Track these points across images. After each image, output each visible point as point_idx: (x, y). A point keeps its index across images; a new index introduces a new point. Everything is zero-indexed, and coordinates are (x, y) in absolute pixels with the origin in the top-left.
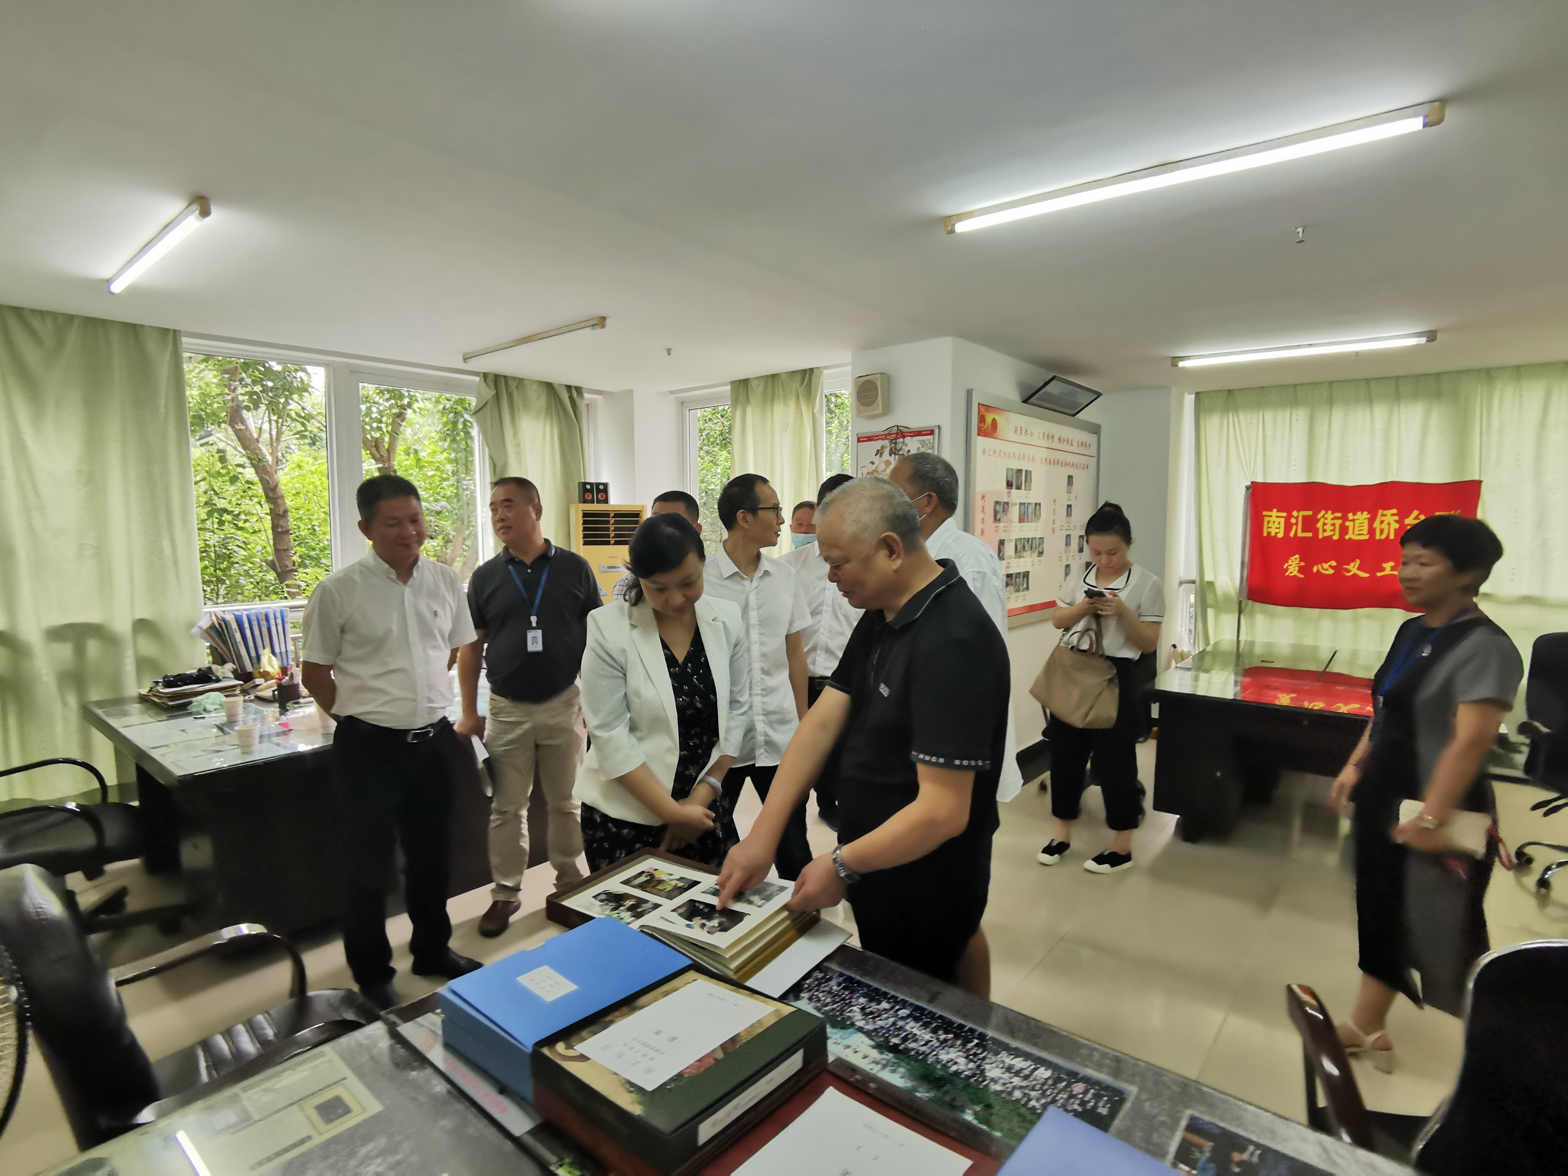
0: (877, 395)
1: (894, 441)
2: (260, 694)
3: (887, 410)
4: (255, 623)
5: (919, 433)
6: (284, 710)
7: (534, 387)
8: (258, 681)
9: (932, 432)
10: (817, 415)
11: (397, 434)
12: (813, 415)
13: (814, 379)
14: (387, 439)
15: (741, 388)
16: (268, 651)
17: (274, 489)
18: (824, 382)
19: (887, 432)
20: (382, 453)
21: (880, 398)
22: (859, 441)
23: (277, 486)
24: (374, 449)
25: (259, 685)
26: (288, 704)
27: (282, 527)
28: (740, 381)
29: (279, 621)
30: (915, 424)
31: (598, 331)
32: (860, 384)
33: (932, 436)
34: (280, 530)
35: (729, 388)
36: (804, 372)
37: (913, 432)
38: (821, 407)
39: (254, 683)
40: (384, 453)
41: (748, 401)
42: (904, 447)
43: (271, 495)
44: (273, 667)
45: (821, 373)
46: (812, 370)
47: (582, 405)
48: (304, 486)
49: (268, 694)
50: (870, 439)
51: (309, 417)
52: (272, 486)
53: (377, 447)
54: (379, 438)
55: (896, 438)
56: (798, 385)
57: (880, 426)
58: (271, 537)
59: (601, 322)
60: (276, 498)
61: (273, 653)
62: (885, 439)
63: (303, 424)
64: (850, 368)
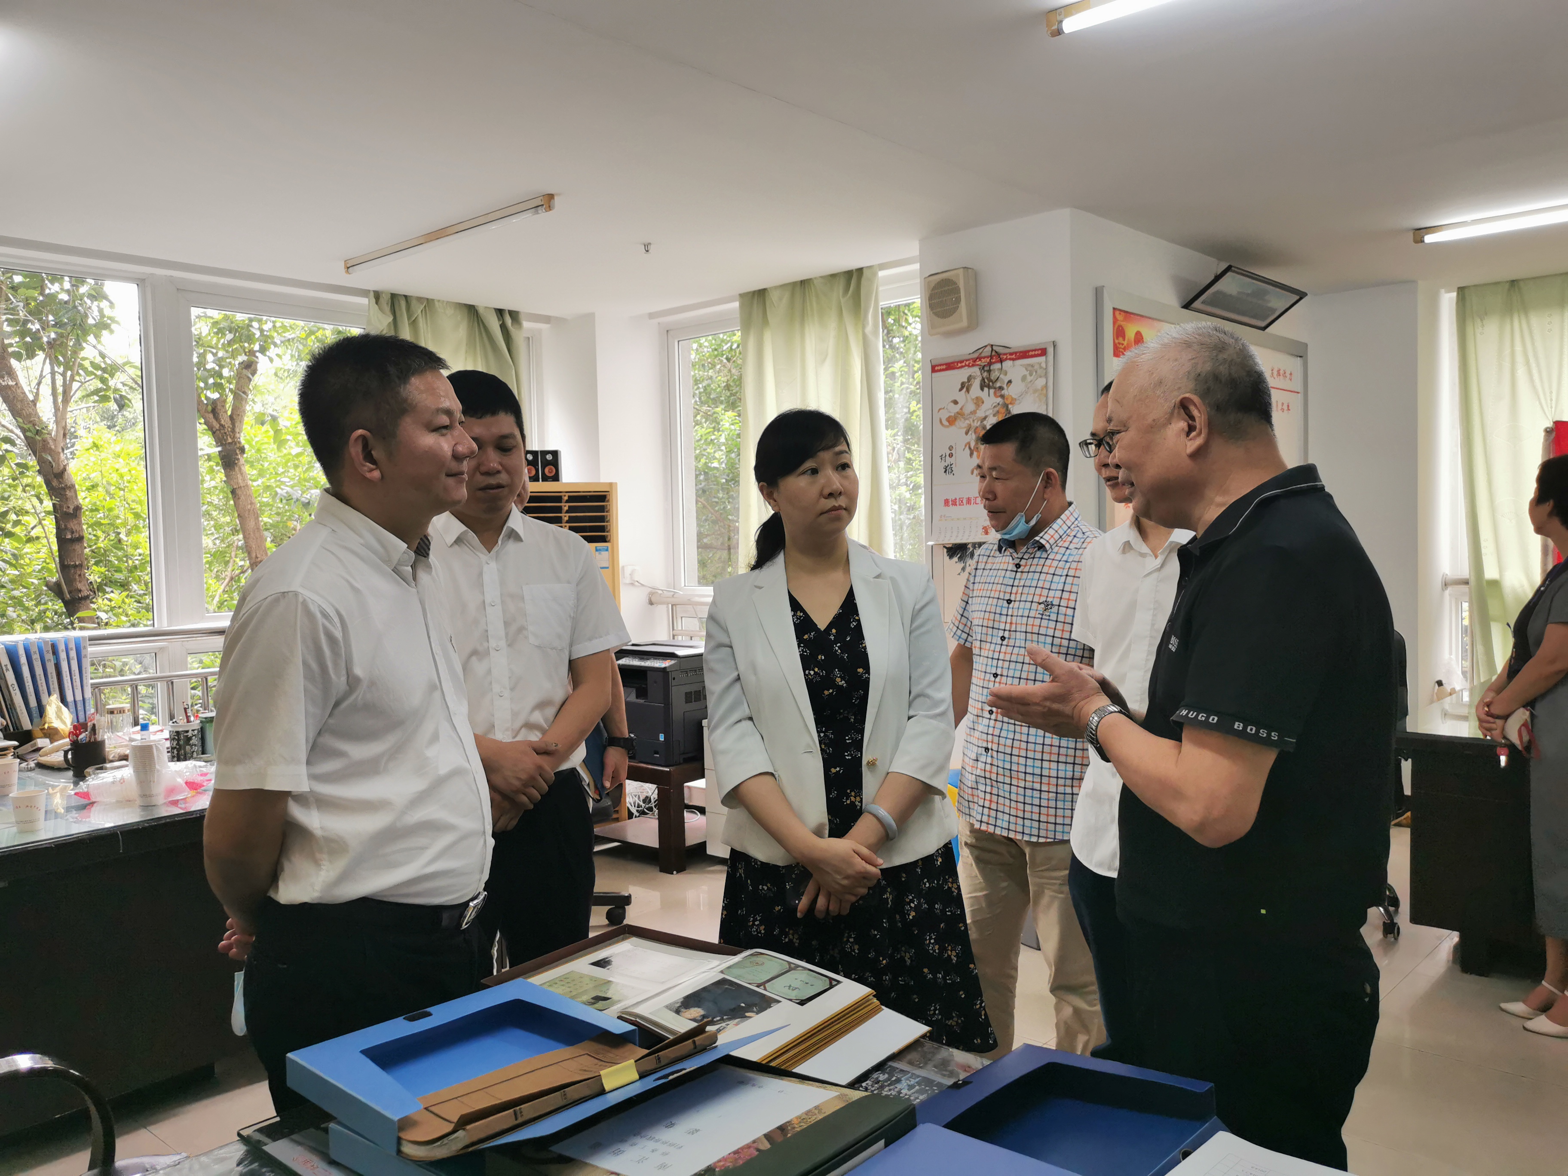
0: (958, 300)
1: (986, 369)
2: (45, 759)
3: (974, 323)
4: (36, 657)
5: (1024, 354)
6: (80, 776)
7: (450, 311)
8: (41, 742)
9: (1043, 352)
10: (871, 337)
11: (244, 393)
12: (865, 338)
13: (864, 282)
14: (230, 398)
15: (755, 306)
16: (55, 698)
17: (61, 474)
18: (881, 289)
19: (975, 355)
20: (222, 422)
21: (963, 304)
22: (934, 369)
23: (65, 470)
24: (211, 416)
25: (42, 748)
26: (88, 770)
27: (72, 533)
28: (754, 292)
29: (73, 654)
30: (1017, 342)
31: (543, 216)
32: (933, 285)
33: (1042, 359)
34: (69, 536)
35: (736, 304)
36: (849, 274)
37: (1016, 353)
38: (876, 326)
39: (35, 744)
40: (225, 421)
41: (765, 322)
42: (1002, 376)
43: (55, 483)
44: (64, 723)
45: (875, 274)
46: (860, 271)
47: (519, 336)
48: (103, 476)
49: (57, 758)
50: (950, 366)
51: (112, 370)
52: (56, 471)
53: (214, 412)
54: (218, 399)
55: (990, 364)
56: (841, 294)
57: (965, 346)
58: (55, 547)
59: (547, 201)
60: (64, 489)
61: (63, 700)
62: (973, 365)
63: (103, 380)
64: (916, 266)
